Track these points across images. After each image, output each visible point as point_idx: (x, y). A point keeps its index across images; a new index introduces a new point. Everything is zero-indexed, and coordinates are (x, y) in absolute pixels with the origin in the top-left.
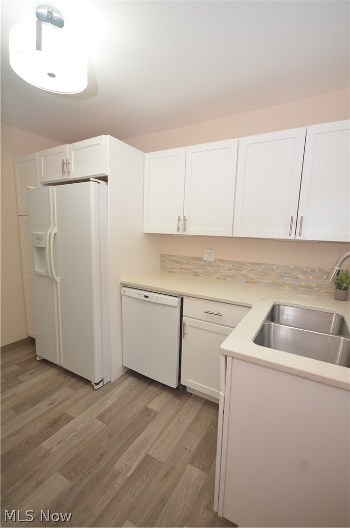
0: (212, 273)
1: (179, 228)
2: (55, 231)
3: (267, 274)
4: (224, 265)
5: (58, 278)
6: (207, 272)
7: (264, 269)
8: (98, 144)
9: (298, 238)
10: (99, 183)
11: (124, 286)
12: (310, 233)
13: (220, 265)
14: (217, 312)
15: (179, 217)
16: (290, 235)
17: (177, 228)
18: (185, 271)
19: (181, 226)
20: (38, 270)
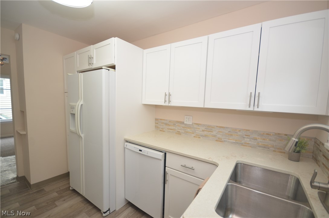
0: (190, 133)
1: (165, 101)
2: (82, 103)
3: (231, 135)
4: (199, 128)
5: (83, 135)
6: (187, 132)
7: (229, 132)
8: (110, 44)
9: (256, 109)
10: (109, 70)
11: (127, 142)
12: (266, 106)
13: (196, 127)
14: (190, 167)
15: (165, 93)
16: (249, 107)
17: (164, 101)
18: (172, 131)
19: (167, 99)
20: (72, 129)
